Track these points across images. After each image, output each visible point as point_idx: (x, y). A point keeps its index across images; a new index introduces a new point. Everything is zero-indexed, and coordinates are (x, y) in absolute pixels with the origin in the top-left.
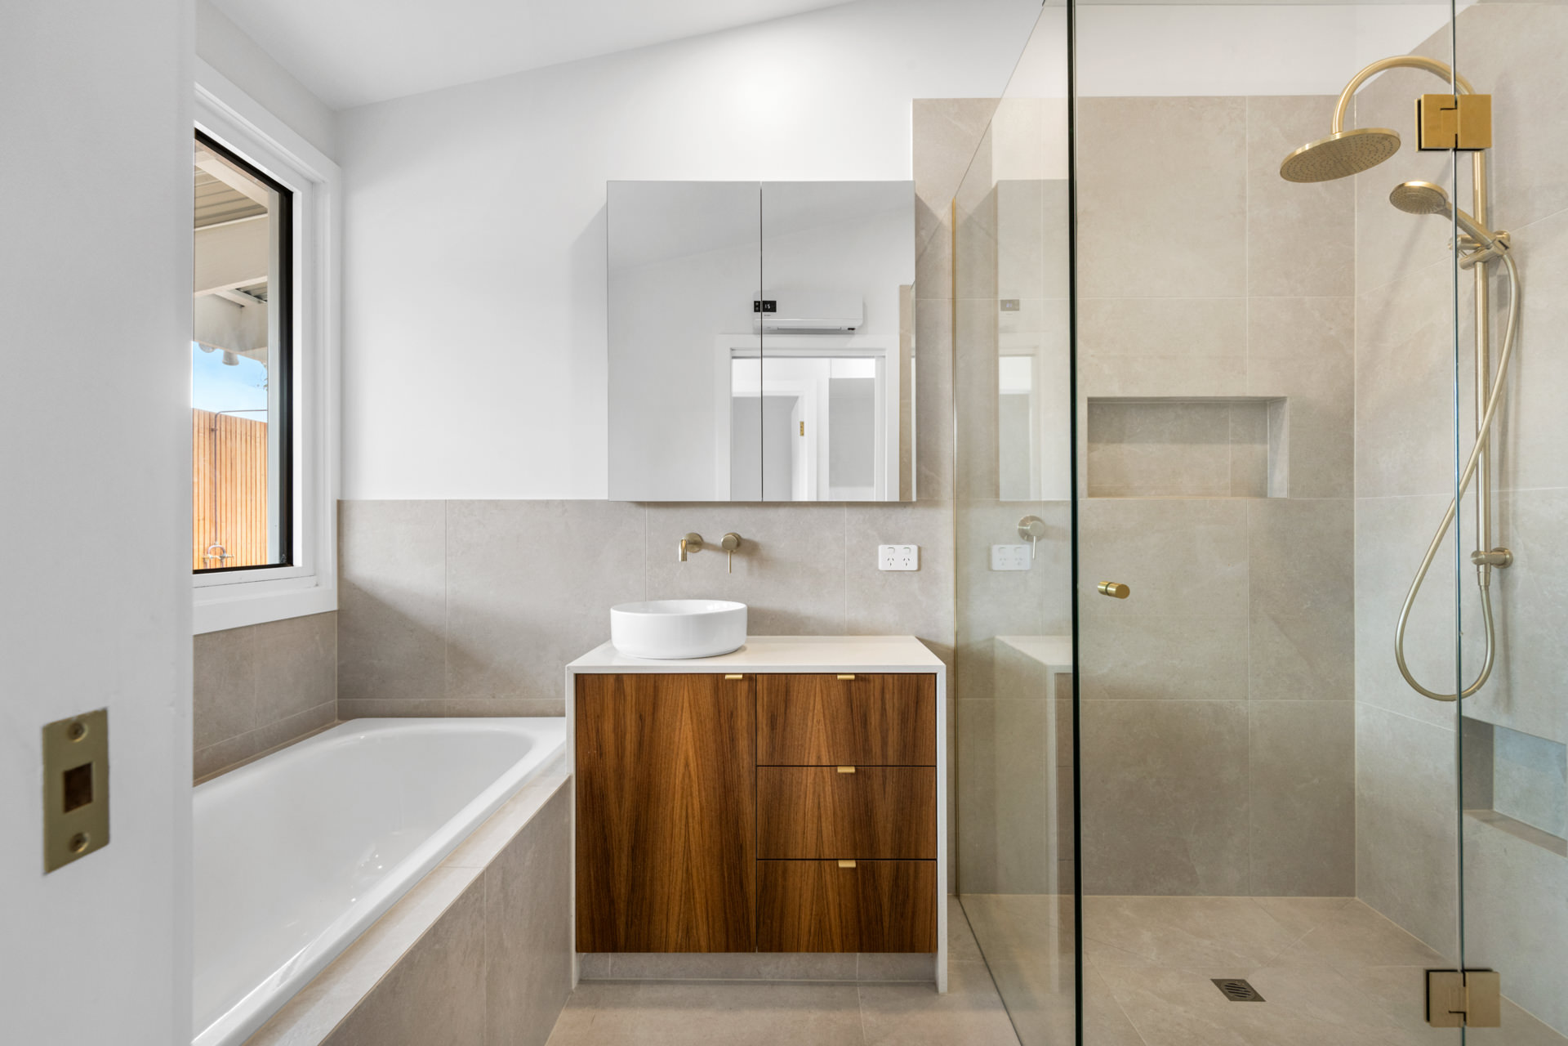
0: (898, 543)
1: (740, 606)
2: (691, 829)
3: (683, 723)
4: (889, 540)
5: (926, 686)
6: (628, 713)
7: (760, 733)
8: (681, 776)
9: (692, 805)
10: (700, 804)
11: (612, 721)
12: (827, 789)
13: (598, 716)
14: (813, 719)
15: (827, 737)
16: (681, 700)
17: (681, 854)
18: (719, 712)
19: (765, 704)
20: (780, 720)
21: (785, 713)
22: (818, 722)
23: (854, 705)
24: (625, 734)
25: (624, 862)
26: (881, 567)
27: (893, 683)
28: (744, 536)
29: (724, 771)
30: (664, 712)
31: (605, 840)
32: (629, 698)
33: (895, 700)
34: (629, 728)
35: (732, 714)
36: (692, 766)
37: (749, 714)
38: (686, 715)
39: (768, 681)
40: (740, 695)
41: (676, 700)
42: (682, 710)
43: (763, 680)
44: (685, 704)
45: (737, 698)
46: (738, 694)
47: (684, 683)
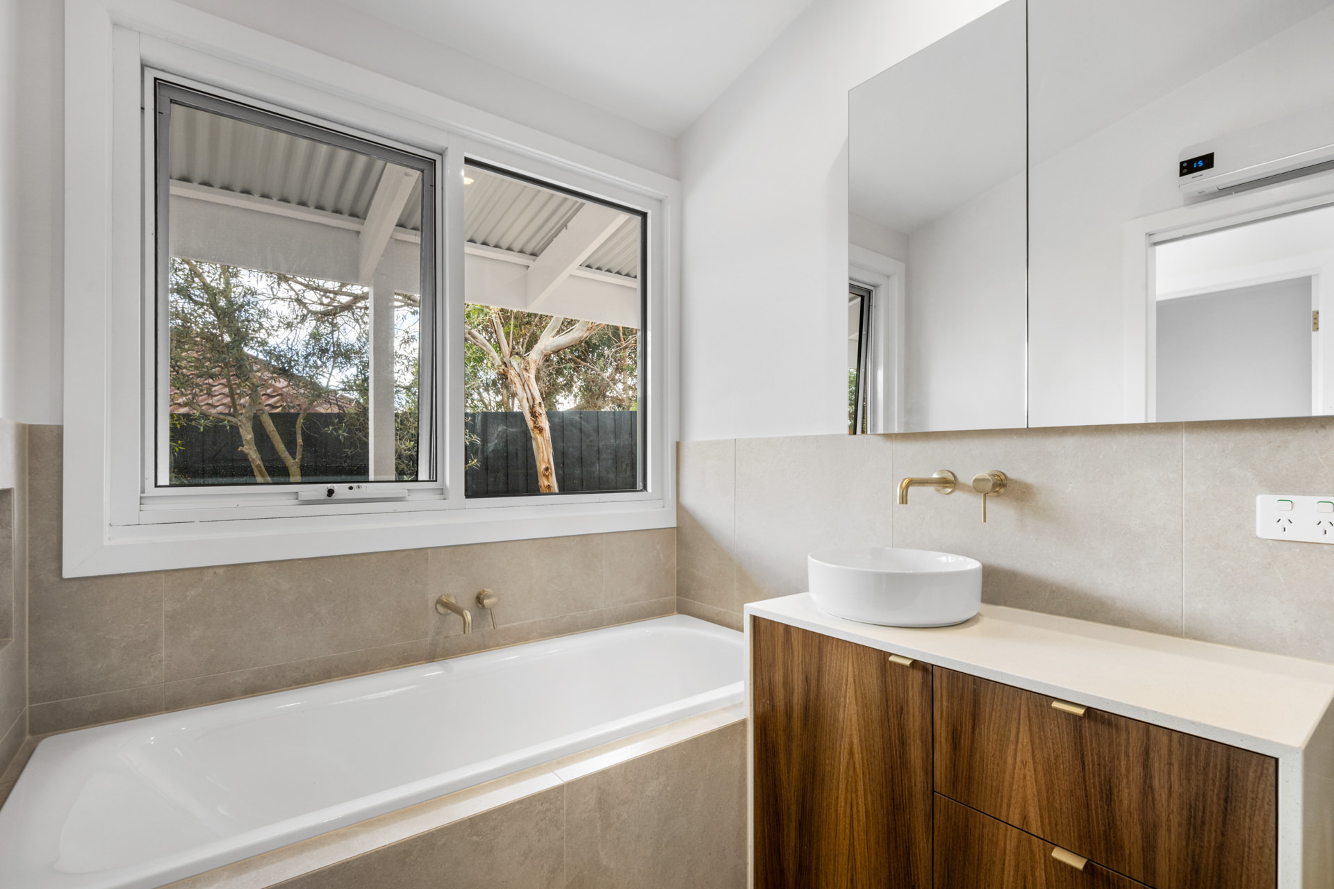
0: (1304, 493)
1: (974, 565)
2: (856, 834)
3: (848, 701)
4: (1279, 486)
5: (1251, 775)
6: (795, 670)
7: (937, 746)
8: (845, 764)
9: (857, 804)
10: (866, 809)
11: (781, 674)
12: (1037, 874)
13: (770, 665)
14: (1015, 755)
15: (1039, 791)
16: (845, 673)
17: (845, 858)
18: (887, 701)
19: (944, 709)
20: (965, 741)
21: (973, 733)
22: (1024, 764)
23: (1088, 759)
24: (793, 693)
25: (793, 834)
26: (1260, 533)
27: (1170, 746)
28: (1011, 474)
29: (893, 779)
30: (829, 680)
31: (777, 800)
33: (1175, 778)
34: (796, 687)
35: (902, 709)
36: (857, 756)
37: (923, 717)
38: (850, 692)
39: (948, 679)
40: (913, 687)
41: (840, 670)
42: (846, 685)
43: (941, 676)
44: (849, 678)
45: (908, 689)
46: (910, 686)
47: (849, 653)
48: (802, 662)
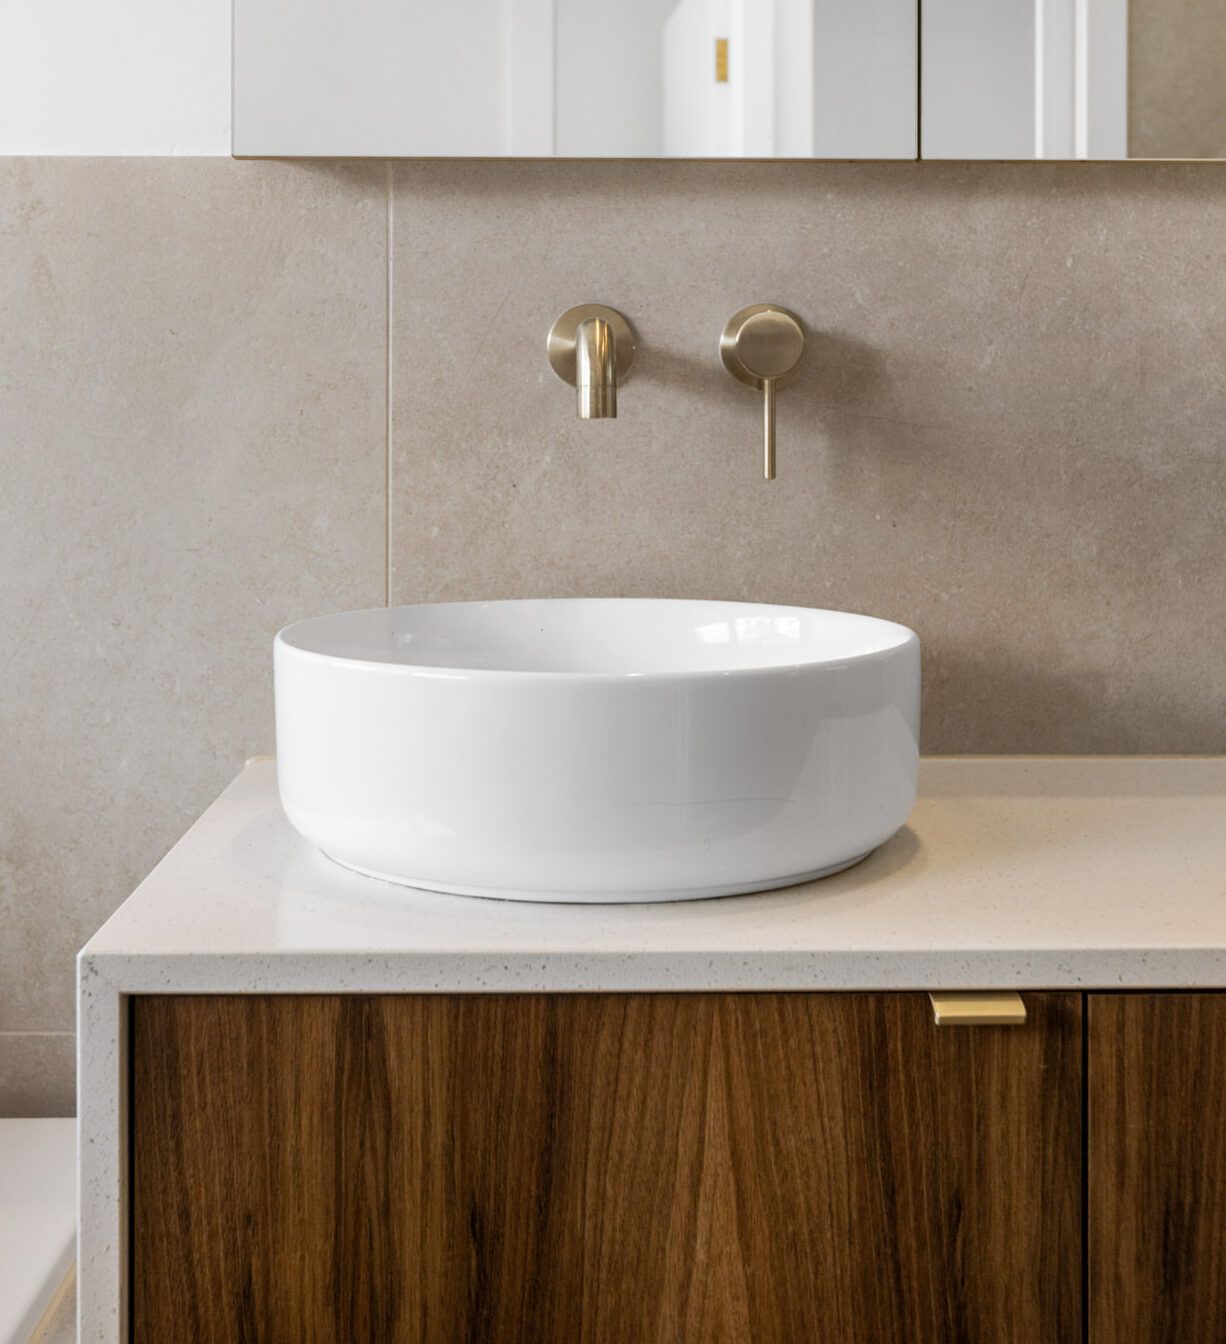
3: (701, 1255)
6: (408, 1203)
7: (1103, 1302)
11: (321, 1244)
13: (248, 1218)
16: (687, 1136)
18: (891, 1194)
19: (1133, 1144)
24: (391, 1317)
30: (601, 1195)
35: (957, 1203)
38: (716, 1214)
39: (1148, 1031)
40: (1003, 1106)
41: (661, 1132)
42: (696, 1183)
43: (1121, 1028)
44: (708, 1152)
45: (983, 1118)
46: (995, 1102)
47: (708, 1043)
48: (449, 1153)
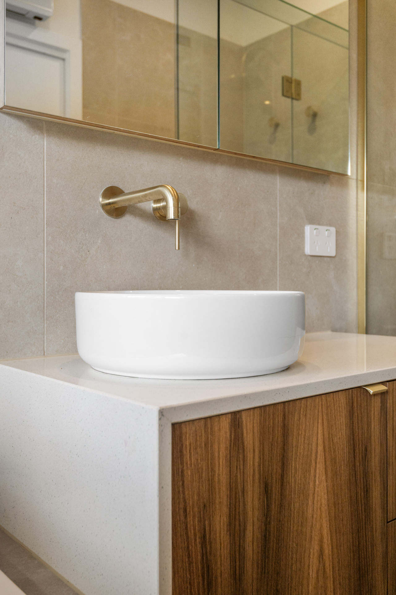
13: (205, 506)
16: (315, 443)
32: (250, 456)
35: (366, 450)
40: (374, 418)
44: (319, 448)
45: (371, 423)
47: (318, 411)
